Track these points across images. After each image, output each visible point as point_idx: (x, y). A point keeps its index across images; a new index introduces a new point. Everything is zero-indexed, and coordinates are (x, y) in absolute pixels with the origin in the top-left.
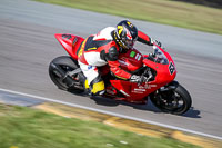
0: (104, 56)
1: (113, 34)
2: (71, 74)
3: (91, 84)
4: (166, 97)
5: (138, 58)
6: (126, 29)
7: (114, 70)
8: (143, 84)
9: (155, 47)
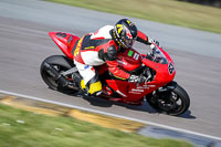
0: (102, 55)
1: (112, 32)
2: (65, 73)
3: (88, 85)
4: (164, 97)
5: (136, 57)
6: (126, 28)
7: (113, 70)
8: (142, 84)
9: (152, 46)
